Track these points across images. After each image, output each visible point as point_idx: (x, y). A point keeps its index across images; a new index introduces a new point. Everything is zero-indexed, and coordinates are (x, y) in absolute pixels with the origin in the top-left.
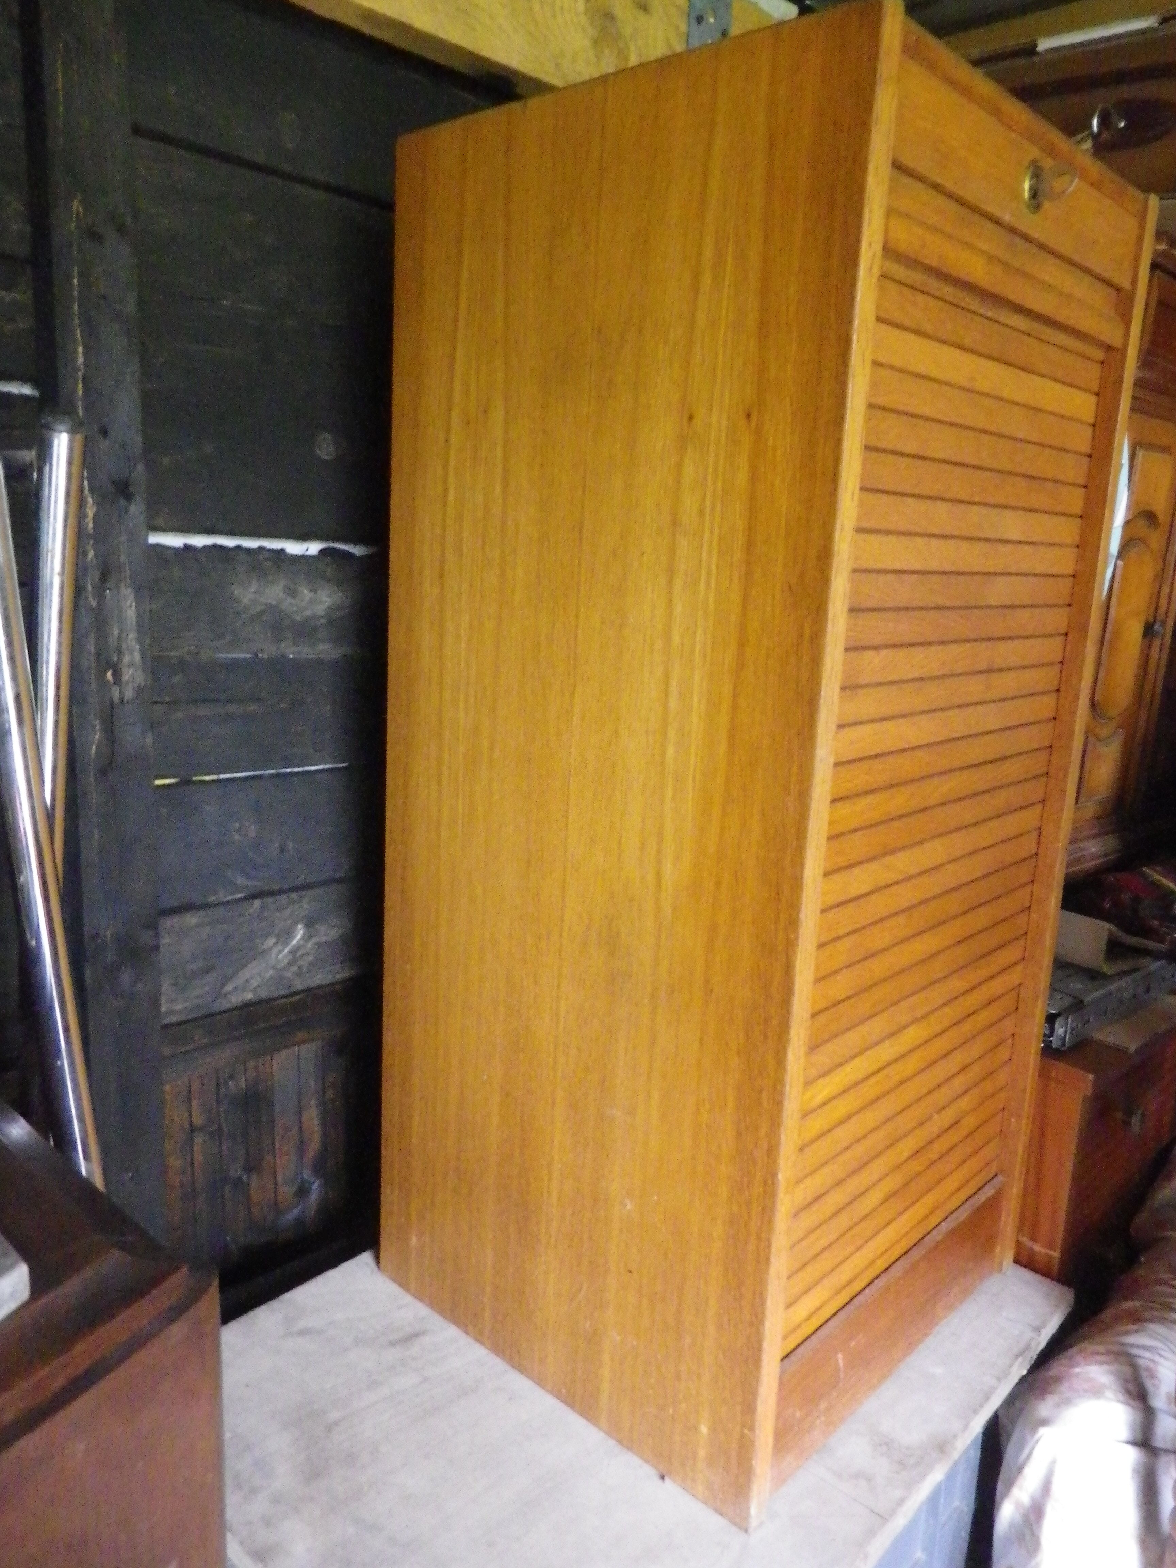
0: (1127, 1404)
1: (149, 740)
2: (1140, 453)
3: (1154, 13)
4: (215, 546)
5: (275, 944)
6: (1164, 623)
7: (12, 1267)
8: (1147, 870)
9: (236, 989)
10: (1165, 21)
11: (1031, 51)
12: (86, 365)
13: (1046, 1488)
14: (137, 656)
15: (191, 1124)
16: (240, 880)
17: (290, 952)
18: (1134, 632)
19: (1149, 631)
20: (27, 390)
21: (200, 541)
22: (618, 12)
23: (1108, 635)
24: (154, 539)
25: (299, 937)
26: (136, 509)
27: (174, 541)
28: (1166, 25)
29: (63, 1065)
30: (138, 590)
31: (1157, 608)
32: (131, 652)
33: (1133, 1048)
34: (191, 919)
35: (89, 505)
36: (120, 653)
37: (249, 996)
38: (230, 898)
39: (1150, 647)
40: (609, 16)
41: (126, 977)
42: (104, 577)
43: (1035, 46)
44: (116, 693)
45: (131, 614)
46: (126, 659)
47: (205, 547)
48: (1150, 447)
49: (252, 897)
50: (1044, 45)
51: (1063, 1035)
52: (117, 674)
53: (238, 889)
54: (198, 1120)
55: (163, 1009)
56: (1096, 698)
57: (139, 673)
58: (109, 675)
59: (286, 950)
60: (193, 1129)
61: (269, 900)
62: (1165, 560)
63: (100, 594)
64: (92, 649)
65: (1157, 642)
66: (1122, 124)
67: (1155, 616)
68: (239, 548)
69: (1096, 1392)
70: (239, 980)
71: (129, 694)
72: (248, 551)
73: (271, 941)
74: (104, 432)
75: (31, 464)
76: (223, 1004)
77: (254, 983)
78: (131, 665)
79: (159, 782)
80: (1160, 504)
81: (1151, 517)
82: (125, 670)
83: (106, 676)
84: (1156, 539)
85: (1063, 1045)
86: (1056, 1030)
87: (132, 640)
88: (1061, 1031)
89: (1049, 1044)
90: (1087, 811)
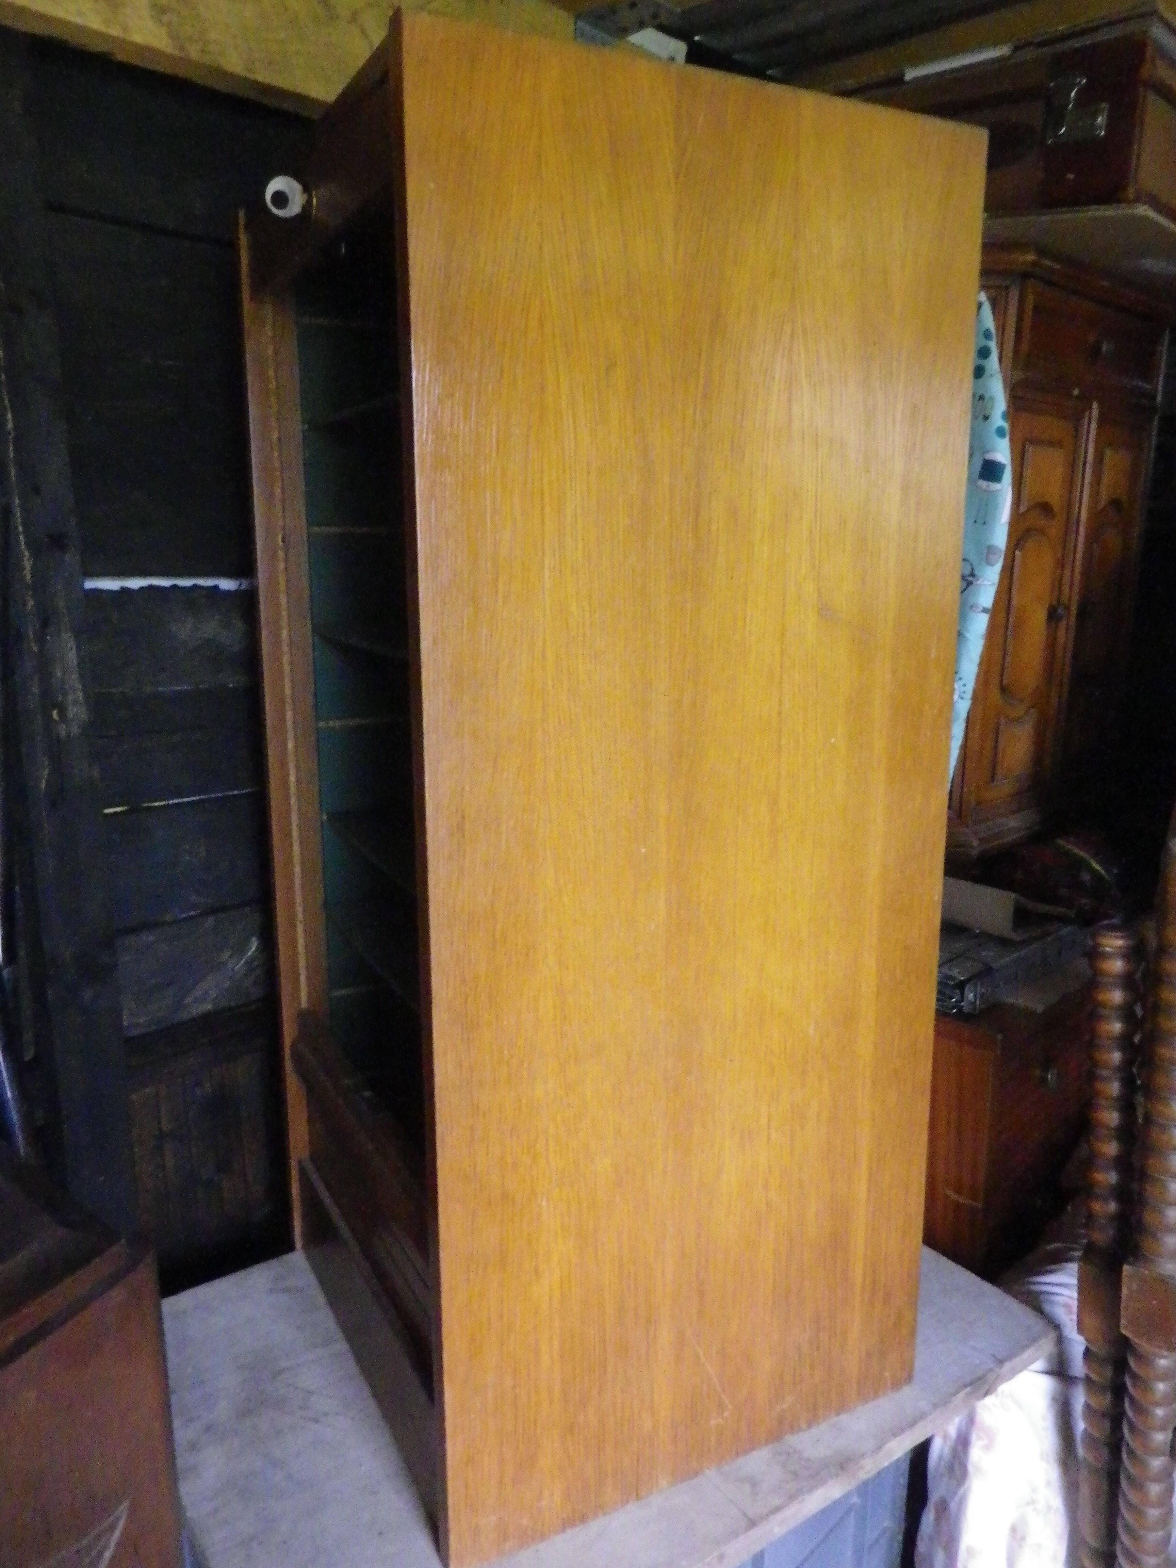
1: (96, 773)
2: (1030, 449)
3: (1006, 43)
4: (151, 587)
5: (231, 956)
6: (1067, 608)
8: (1060, 842)
9: (196, 1000)
10: (1016, 49)
11: (899, 80)
12: (16, 428)
14: (80, 694)
15: (160, 1129)
16: (194, 898)
17: (246, 963)
18: (1039, 617)
19: (1053, 616)
21: (135, 583)
23: (1011, 620)
24: (90, 584)
25: (253, 949)
26: (72, 558)
27: (109, 585)
28: (1018, 53)
30: (77, 634)
31: (1059, 593)
32: (75, 690)
33: (1040, 1008)
34: (149, 937)
35: (25, 559)
36: (64, 693)
37: (209, 1007)
38: (183, 916)
39: (1056, 631)
41: (87, 994)
42: (45, 623)
43: (903, 76)
44: (62, 730)
45: (72, 657)
46: (70, 698)
47: (142, 588)
48: (1037, 442)
49: (205, 914)
50: (910, 74)
51: (973, 1000)
52: (62, 712)
53: (194, 907)
54: (166, 1127)
55: (125, 1023)
56: (1005, 682)
57: (84, 709)
58: (55, 714)
59: (242, 962)
60: (162, 1136)
61: (223, 915)
62: (1064, 547)
63: (41, 640)
64: (36, 690)
65: (1063, 624)
67: (1059, 601)
68: (175, 587)
70: (197, 993)
71: (75, 730)
72: (183, 588)
73: (226, 954)
74: (37, 491)
76: (184, 1016)
77: (213, 993)
78: (75, 702)
79: (107, 811)
80: (1054, 495)
81: (1045, 508)
82: (70, 708)
83: (51, 715)
84: (1054, 529)
85: (975, 1009)
86: (966, 996)
87: (74, 681)
88: (971, 996)
89: (960, 1009)
90: (1004, 788)
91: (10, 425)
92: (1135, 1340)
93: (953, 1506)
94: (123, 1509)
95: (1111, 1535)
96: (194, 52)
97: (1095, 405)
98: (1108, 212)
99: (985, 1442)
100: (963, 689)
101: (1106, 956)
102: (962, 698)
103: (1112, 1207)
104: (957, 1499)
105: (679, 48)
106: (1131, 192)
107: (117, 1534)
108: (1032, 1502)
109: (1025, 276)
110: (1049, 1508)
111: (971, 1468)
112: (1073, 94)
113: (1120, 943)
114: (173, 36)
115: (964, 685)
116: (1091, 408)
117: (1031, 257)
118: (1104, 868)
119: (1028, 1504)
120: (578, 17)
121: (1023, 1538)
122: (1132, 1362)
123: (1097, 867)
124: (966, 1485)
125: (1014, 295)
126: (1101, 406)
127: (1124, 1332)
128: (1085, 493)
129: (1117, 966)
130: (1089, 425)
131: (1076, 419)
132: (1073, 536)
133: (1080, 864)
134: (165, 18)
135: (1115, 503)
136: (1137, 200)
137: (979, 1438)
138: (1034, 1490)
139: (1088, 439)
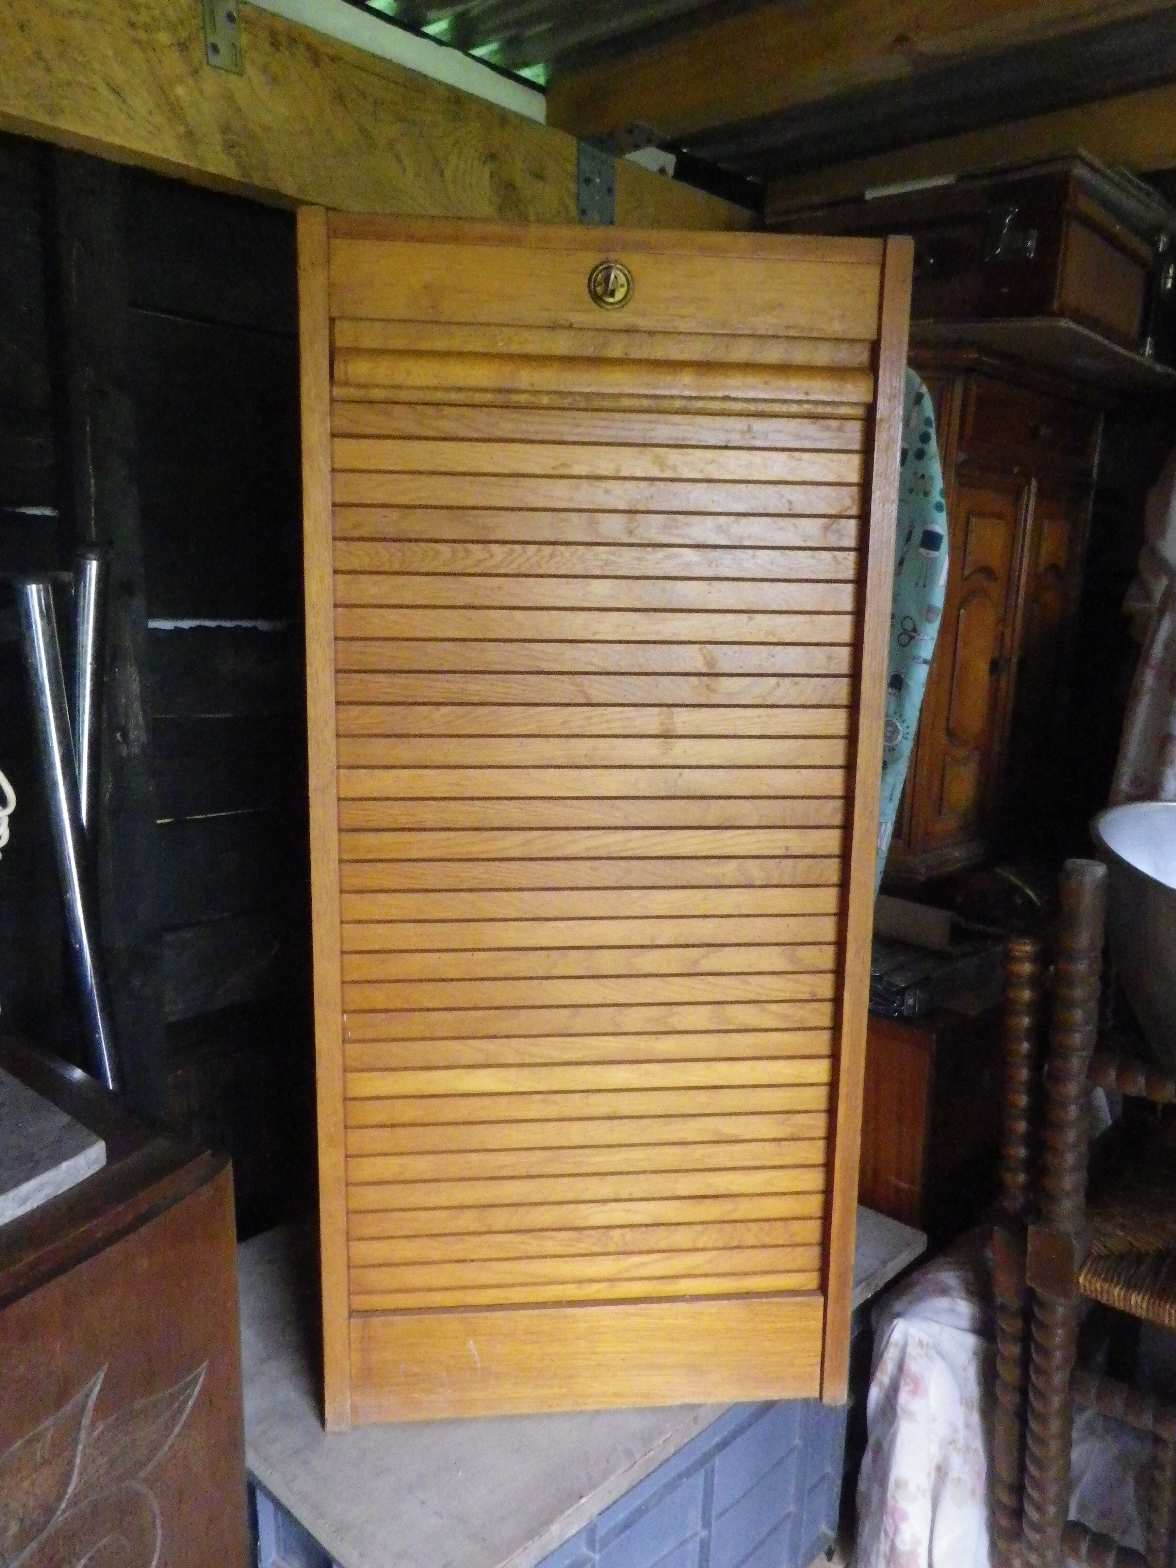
0: (970, 1301)
1: (151, 788)
2: (974, 520)
3: (950, 172)
4: (199, 627)
6: (1009, 661)
7: (93, 1143)
8: (998, 870)
9: (225, 993)
10: (960, 179)
11: (860, 198)
12: (97, 493)
13: (901, 1367)
14: (141, 721)
17: (270, 960)
18: (981, 669)
19: (994, 667)
20: (48, 512)
21: (186, 624)
22: (518, 182)
23: (956, 670)
24: (154, 624)
26: (139, 602)
27: (167, 625)
28: (961, 183)
29: (100, 1038)
30: (140, 667)
31: (1002, 647)
32: (136, 716)
34: (187, 934)
36: (127, 718)
37: (235, 999)
39: (998, 680)
40: (510, 186)
41: (136, 982)
42: (114, 659)
43: (863, 196)
44: (124, 750)
45: (135, 687)
46: (132, 722)
47: (191, 628)
48: (981, 515)
50: (870, 195)
51: (913, 1006)
52: (125, 736)
55: (167, 1010)
56: (952, 724)
57: (143, 733)
58: (119, 735)
59: (266, 960)
62: (1006, 606)
63: (110, 671)
64: (105, 716)
65: (1005, 675)
66: (932, 261)
67: (1000, 653)
68: (219, 627)
69: (944, 1291)
71: (135, 750)
72: (227, 629)
75: (70, 584)
76: (215, 1006)
78: (136, 726)
79: (159, 822)
80: (996, 562)
81: (987, 571)
82: (131, 731)
83: (116, 737)
84: (996, 590)
85: (914, 1013)
86: (906, 1001)
87: (136, 708)
88: (910, 1002)
89: (901, 1013)
90: (949, 823)
91: (93, 489)
92: (1039, 1291)
93: (885, 1445)
94: (202, 1369)
95: (1022, 1469)
96: (257, 180)
97: (1034, 483)
98: (1036, 323)
99: (912, 1387)
100: (906, 730)
101: (1016, 959)
102: (906, 739)
103: (1022, 1178)
104: (889, 1438)
105: (669, 160)
106: (1056, 305)
107: (198, 1388)
108: (953, 1442)
109: (969, 370)
110: (968, 1448)
111: (899, 1410)
112: (1007, 221)
113: (1028, 948)
114: (241, 166)
115: (908, 727)
116: (1029, 484)
117: (973, 355)
118: (1036, 895)
119: (950, 1444)
120: (580, 138)
121: (946, 1474)
122: (1036, 1310)
123: (1031, 894)
124: (896, 1425)
125: (959, 387)
126: (1039, 482)
127: (1029, 1283)
128: (1024, 559)
129: (1027, 968)
130: (1028, 501)
131: (1017, 494)
132: (1014, 596)
133: (1015, 889)
134: (234, 151)
135: (1053, 568)
136: (1061, 314)
137: (907, 1384)
138: (955, 1431)
139: (1027, 512)
